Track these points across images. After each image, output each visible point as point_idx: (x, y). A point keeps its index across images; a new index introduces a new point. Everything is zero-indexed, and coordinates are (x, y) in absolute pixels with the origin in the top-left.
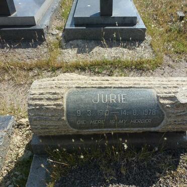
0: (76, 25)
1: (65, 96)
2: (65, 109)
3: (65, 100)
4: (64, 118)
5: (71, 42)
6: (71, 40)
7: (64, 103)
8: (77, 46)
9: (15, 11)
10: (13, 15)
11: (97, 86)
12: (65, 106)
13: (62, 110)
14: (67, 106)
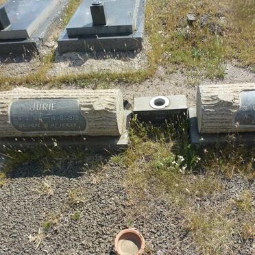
0: (70, 37)
1: (10, 105)
2: (9, 115)
3: (9, 108)
4: (9, 122)
5: (64, 55)
6: (64, 53)
7: (9, 111)
8: (71, 59)
9: (10, 24)
10: (6, 29)
11: (35, 97)
12: (9, 113)
13: (7, 115)
14: (11, 112)
